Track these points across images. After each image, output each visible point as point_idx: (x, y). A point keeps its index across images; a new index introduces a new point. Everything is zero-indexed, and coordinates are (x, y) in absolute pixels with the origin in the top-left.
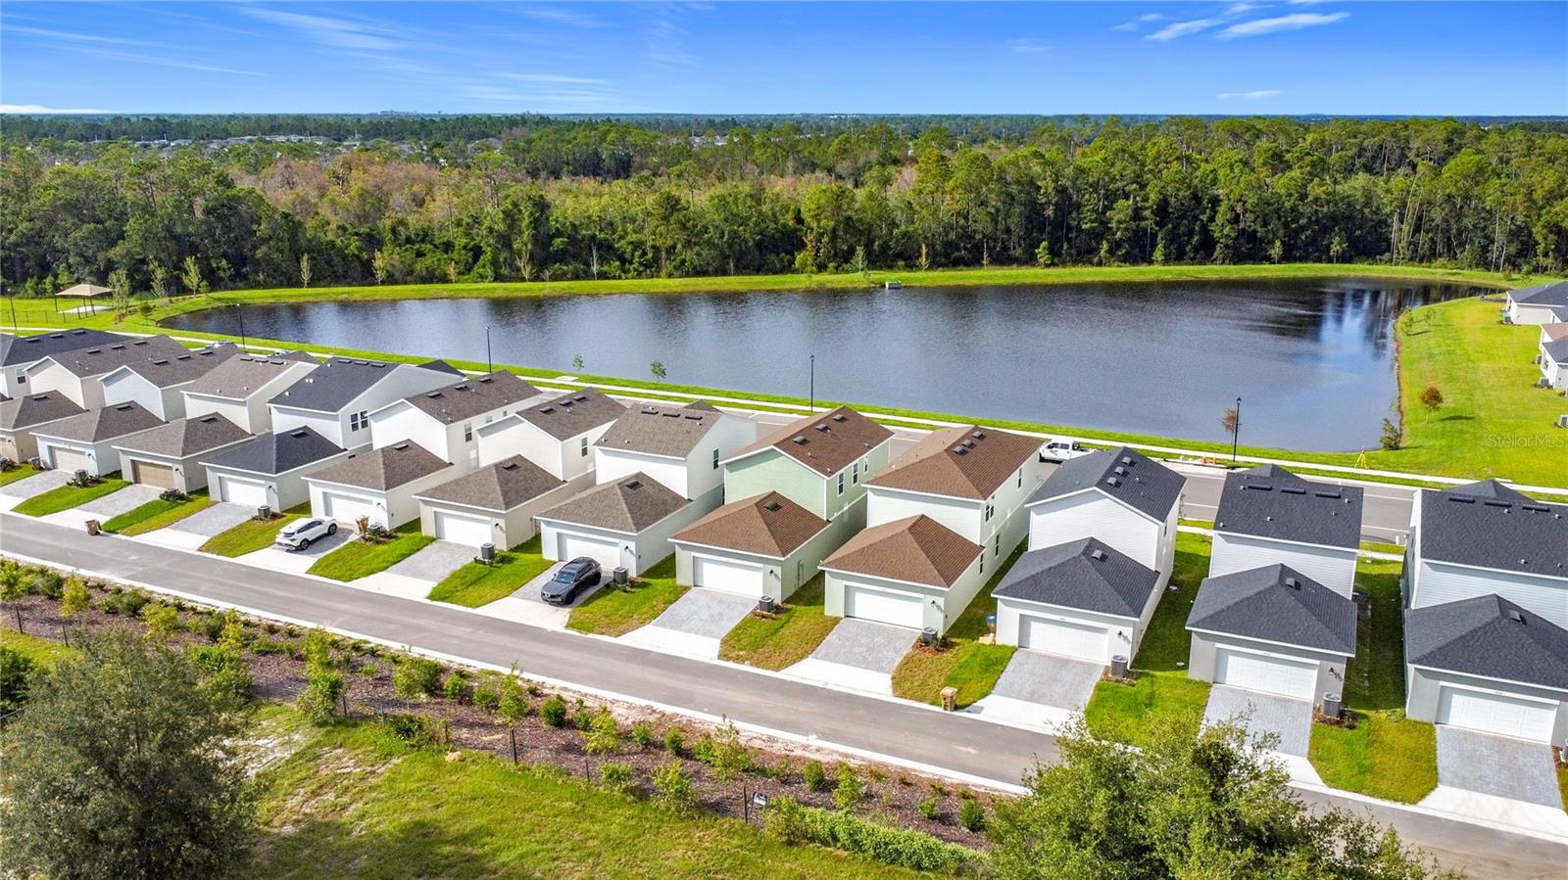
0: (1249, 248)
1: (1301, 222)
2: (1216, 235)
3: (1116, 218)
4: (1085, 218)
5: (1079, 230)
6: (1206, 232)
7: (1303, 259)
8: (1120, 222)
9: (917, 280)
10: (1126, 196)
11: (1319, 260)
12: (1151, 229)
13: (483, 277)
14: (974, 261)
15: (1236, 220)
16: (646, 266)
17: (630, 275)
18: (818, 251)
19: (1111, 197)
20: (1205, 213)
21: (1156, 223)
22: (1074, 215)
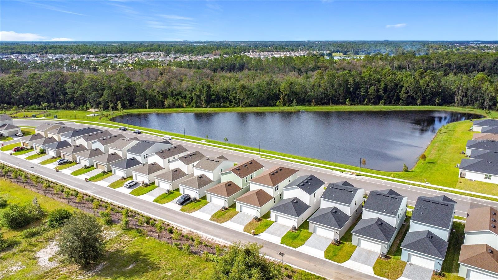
0: (411, 101)
1: (427, 93)
2: (401, 97)
3: (370, 92)
4: (361, 91)
5: (360, 95)
6: (398, 95)
7: (427, 104)
8: (372, 93)
9: (310, 109)
10: (374, 85)
11: (432, 105)
12: (382, 95)
13: (193, 106)
14: (327, 104)
15: (407, 92)
16: (237, 104)
17: (231, 106)
18: (284, 99)
20: (398, 90)
21: (383, 93)
22: (359, 90)
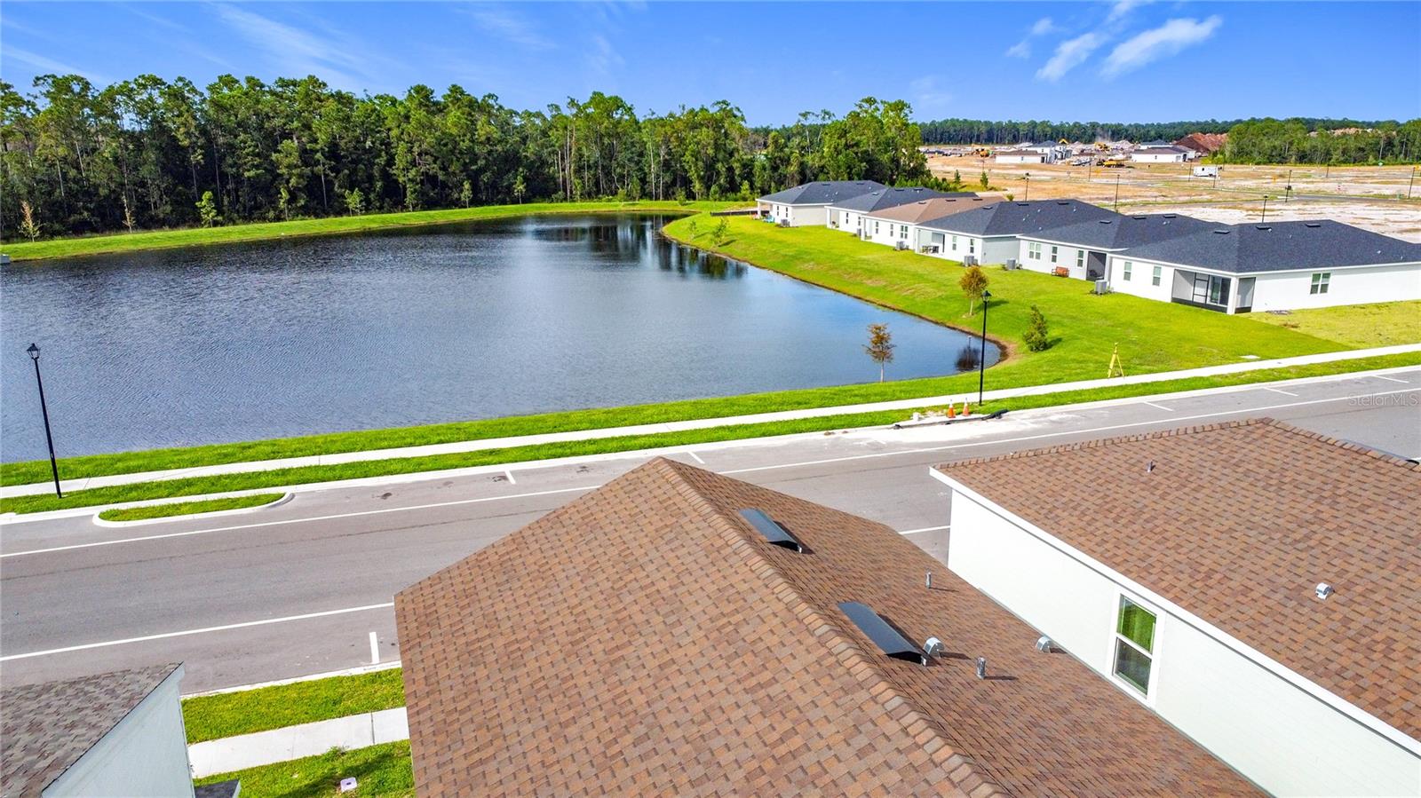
0: (436, 194)
1: (479, 162)
2: (401, 180)
3: (286, 162)
4: (245, 163)
5: (238, 178)
6: (386, 176)
7: (490, 201)
8: (289, 167)
9: (32, 251)
10: (287, 135)
11: (504, 202)
12: (326, 176)
14: (113, 223)
15: (413, 163)
19: (273, 140)
20: (380, 156)
21: (332, 169)
22: (229, 161)
